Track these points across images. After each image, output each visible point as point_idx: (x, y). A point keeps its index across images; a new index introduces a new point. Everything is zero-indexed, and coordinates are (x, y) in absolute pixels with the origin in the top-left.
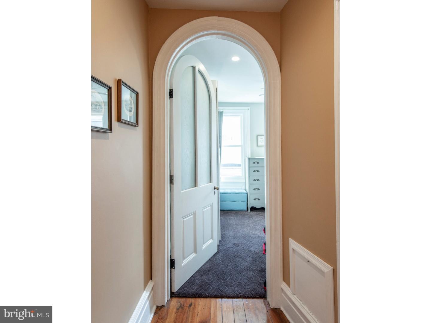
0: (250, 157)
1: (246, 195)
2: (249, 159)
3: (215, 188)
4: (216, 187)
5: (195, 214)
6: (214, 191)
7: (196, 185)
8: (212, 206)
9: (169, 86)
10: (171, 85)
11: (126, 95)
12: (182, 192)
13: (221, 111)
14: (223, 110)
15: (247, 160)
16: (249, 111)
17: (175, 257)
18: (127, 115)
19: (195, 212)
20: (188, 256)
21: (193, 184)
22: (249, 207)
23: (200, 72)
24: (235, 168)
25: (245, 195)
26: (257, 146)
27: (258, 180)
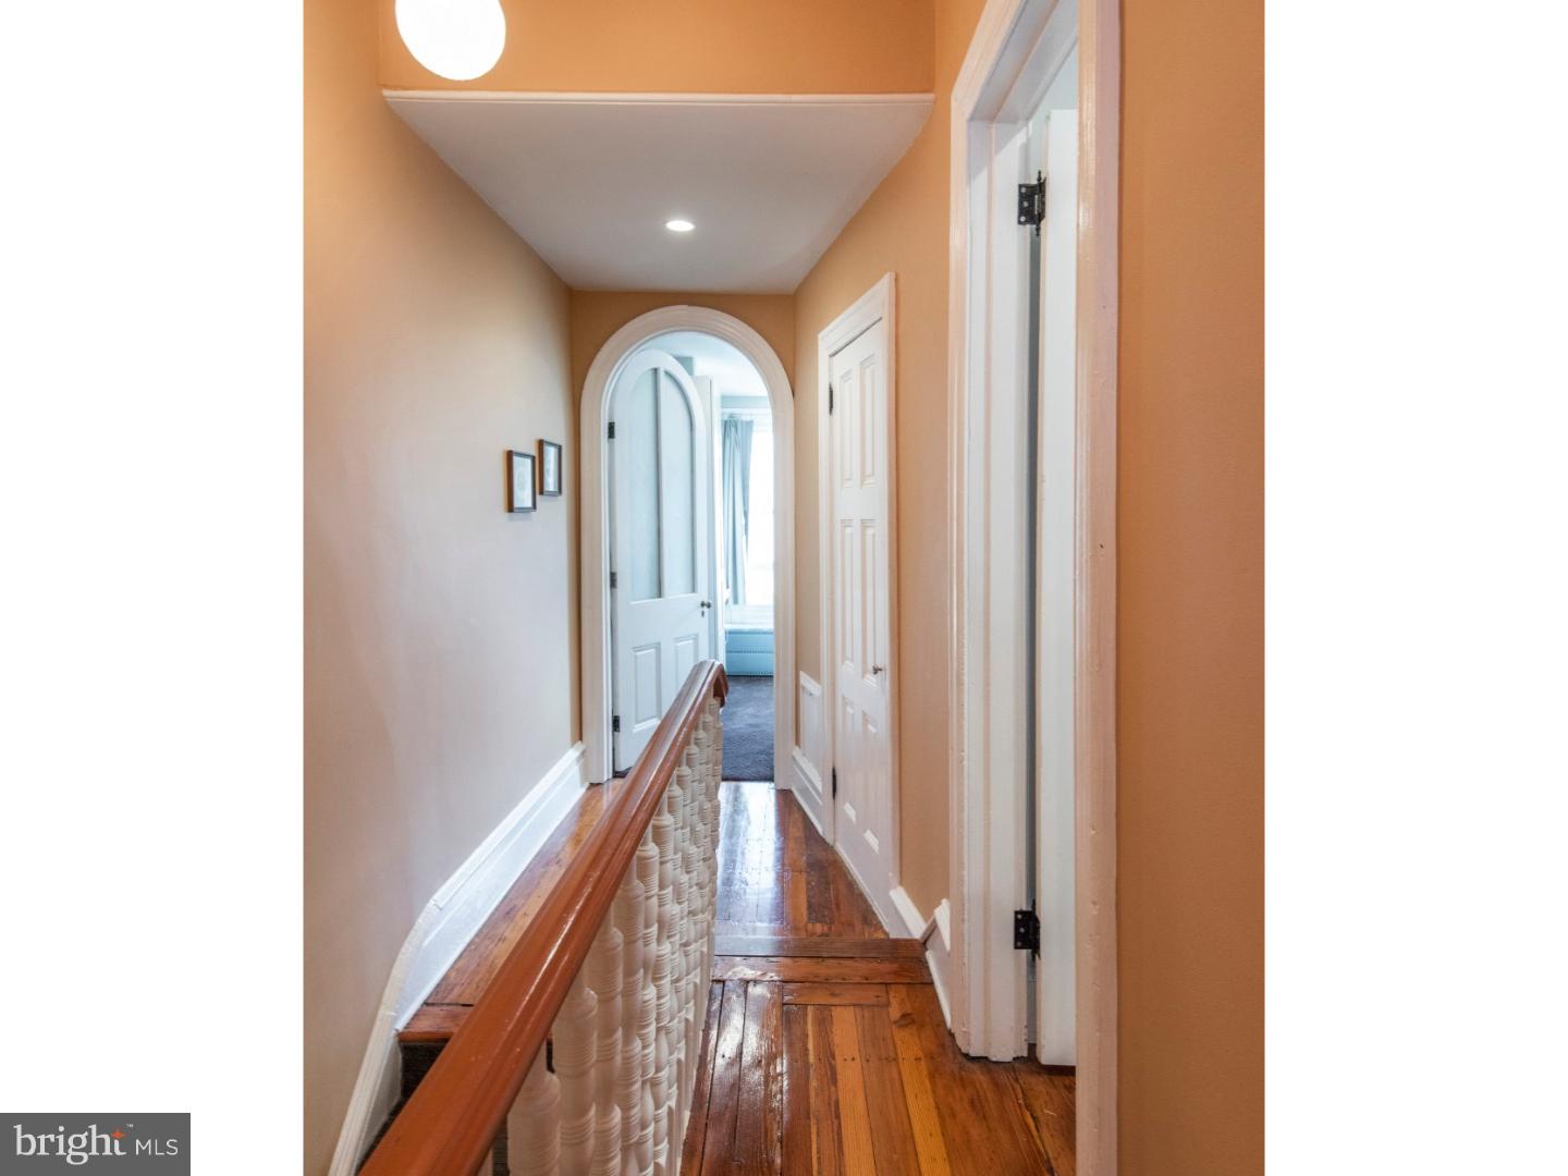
3: (703, 605)
4: (706, 602)
5: (658, 647)
6: (701, 609)
7: (660, 594)
8: (696, 638)
9: (607, 418)
10: (611, 415)
11: (551, 453)
12: (633, 603)
17: (621, 713)
18: (550, 483)
19: (659, 644)
20: (644, 720)
21: (655, 591)
23: (668, 374)
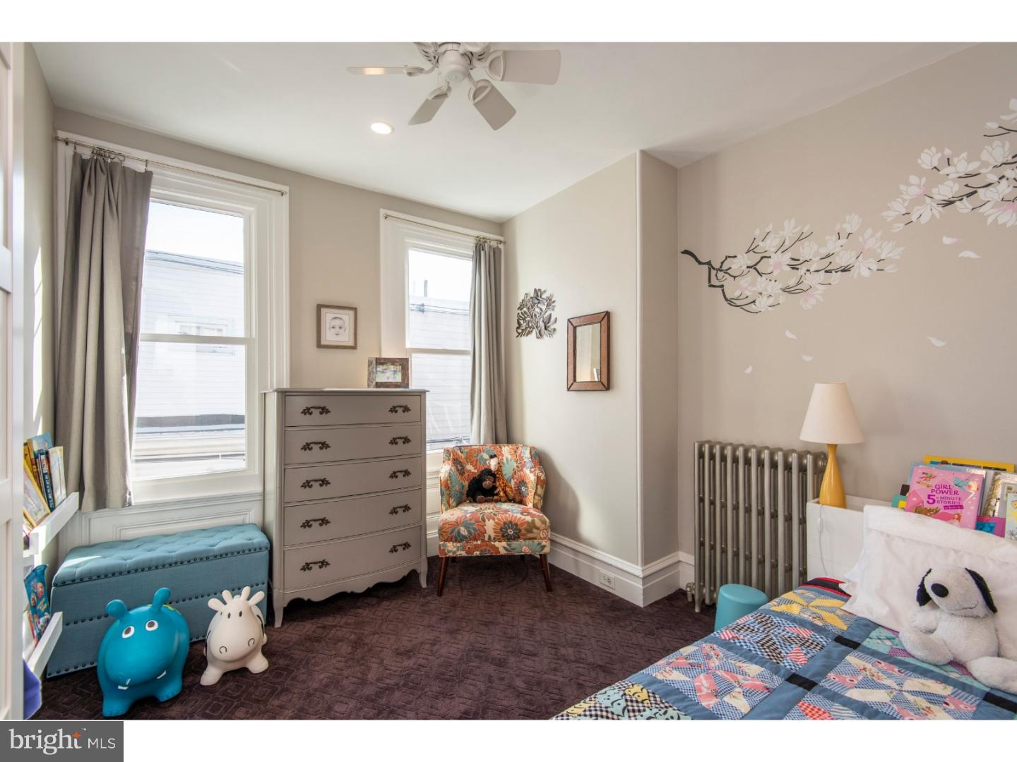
0: (286, 385)
1: (266, 553)
2: (284, 395)
13: (141, 168)
14: (149, 169)
15: (273, 400)
16: (286, 199)
22: (280, 604)
24: (218, 430)
25: (258, 554)
26: (319, 345)
27: (324, 482)
